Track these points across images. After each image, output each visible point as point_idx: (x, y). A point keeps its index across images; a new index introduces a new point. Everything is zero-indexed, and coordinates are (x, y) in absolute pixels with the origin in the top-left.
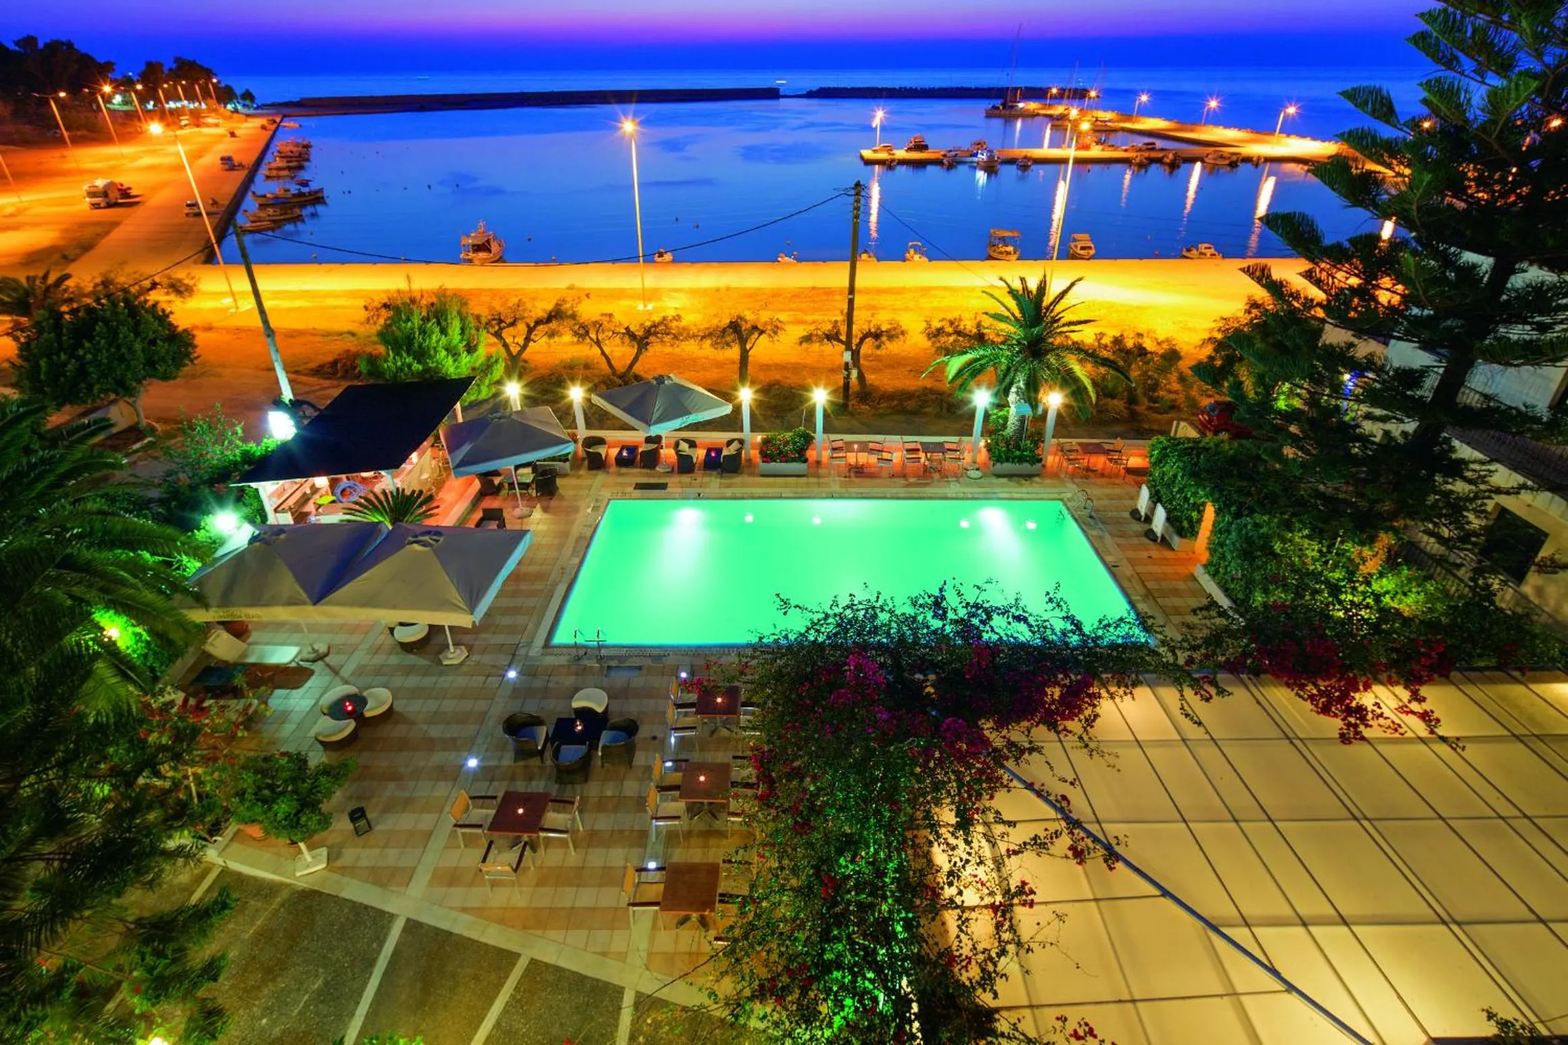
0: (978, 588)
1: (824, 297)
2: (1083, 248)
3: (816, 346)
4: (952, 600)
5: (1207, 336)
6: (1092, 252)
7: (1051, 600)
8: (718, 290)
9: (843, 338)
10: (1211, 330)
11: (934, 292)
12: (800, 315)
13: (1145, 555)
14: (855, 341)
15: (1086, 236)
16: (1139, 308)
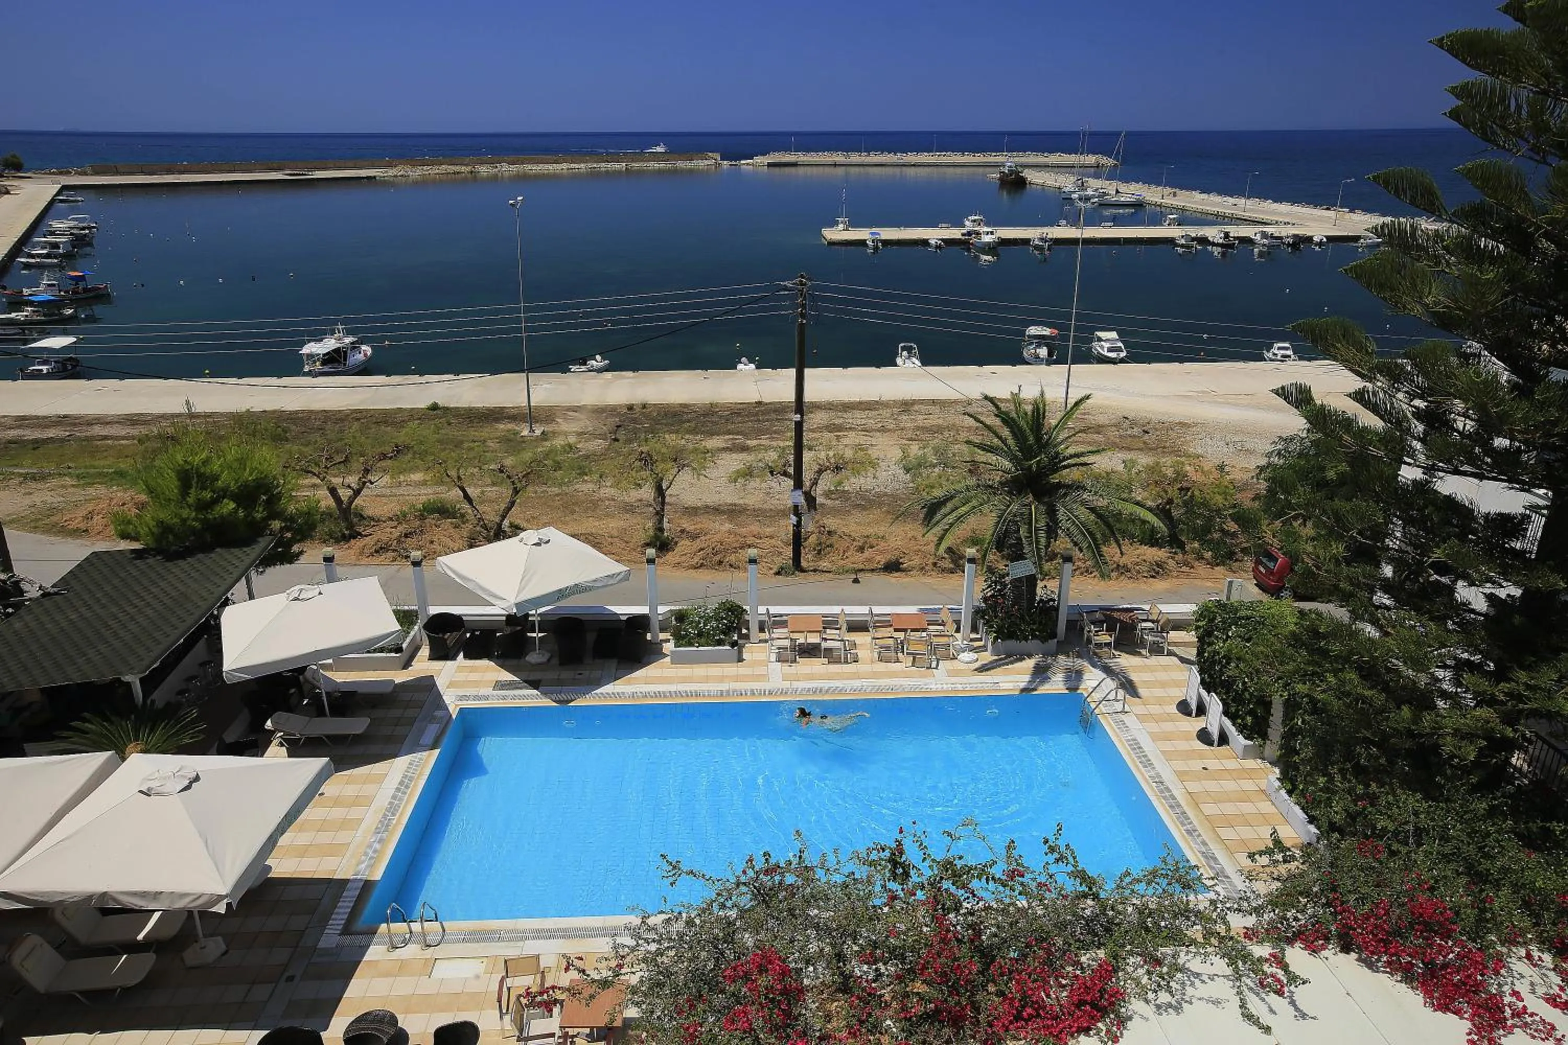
0: (949, 835)
1: (774, 416)
2: (1110, 350)
3: (755, 483)
4: (912, 854)
5: (1263, 462)
6: (1123, 354)
7: (1052, 850)
8: (630, 408)
9: (791, 470)
10: (1269, 455)
11: (916, 407)
12: (740, 439)
13: (1197, 765)
14: (807, 476)
15: (1114, 335)
16: (1182, 424)
